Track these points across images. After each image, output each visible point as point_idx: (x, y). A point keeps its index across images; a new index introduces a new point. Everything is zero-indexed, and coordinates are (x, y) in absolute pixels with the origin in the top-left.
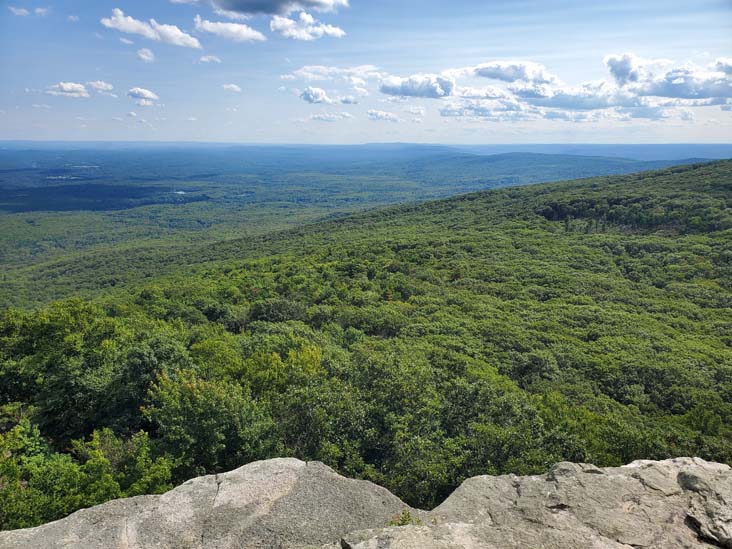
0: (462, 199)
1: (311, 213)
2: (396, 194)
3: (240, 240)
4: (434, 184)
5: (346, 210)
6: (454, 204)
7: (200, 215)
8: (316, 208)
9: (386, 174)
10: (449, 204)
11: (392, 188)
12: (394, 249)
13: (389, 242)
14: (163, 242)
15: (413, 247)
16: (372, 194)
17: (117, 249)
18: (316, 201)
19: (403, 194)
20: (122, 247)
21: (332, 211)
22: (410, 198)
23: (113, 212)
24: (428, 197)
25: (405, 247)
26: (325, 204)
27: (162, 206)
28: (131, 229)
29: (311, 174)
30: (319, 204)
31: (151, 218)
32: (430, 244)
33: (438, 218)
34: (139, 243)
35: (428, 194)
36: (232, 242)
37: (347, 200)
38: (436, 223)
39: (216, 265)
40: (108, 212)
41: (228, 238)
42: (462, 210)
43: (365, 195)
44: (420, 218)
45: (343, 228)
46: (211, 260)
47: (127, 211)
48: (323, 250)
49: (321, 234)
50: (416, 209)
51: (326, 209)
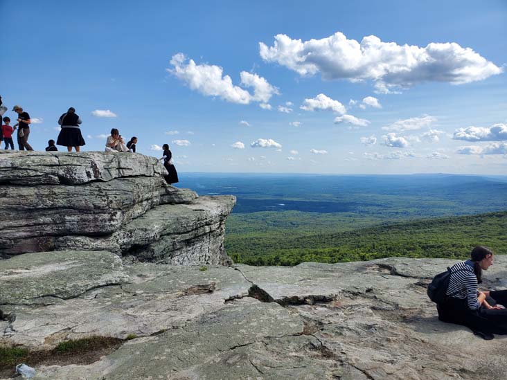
0: (491, 216)
1: (369, 221)
2: (436, 210)
3: (315, 236)
4: (469, 204)
5: (395, 220)
6: (483, 219)
7: (291, 219)
8: (373, 218)
9: (429, 195)
10: (480, 218)
11: (434, 206)
12: (423, 247)
13: (420, 243)
14: (267, 235)
15: (439, 247)
16: (416, 209)
17: (240, 237)
18: (373, 213)
19: (442, 210)
20: (244, 236)
21: (384, 220)
22: (447, 213)
23: (242, 215)
24: (463, 213)
25: (432, 247)
26: (381, 215)
27: (269, 212)
28: (250, 225)
29: (370, 195)
30: (374, 215)
31: (263, 219)
32: (453, 246)
33: (469, 228)
34: (253, 235)
35: (464, 211)
36: (310, 237)
37: (397, 213)
38: (466, 232)
39: (297, 251)
40: (238, 214)
41: (309, 234)
42: (490, 224)
43: (411, 210)
44: (453, 228)
45: (390, 232)
46: (296, 248)
47: (249, 214)
48: (369, 245)
49: (373, 235)
50: (450, 221)
51: (380, 219)
